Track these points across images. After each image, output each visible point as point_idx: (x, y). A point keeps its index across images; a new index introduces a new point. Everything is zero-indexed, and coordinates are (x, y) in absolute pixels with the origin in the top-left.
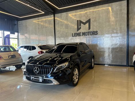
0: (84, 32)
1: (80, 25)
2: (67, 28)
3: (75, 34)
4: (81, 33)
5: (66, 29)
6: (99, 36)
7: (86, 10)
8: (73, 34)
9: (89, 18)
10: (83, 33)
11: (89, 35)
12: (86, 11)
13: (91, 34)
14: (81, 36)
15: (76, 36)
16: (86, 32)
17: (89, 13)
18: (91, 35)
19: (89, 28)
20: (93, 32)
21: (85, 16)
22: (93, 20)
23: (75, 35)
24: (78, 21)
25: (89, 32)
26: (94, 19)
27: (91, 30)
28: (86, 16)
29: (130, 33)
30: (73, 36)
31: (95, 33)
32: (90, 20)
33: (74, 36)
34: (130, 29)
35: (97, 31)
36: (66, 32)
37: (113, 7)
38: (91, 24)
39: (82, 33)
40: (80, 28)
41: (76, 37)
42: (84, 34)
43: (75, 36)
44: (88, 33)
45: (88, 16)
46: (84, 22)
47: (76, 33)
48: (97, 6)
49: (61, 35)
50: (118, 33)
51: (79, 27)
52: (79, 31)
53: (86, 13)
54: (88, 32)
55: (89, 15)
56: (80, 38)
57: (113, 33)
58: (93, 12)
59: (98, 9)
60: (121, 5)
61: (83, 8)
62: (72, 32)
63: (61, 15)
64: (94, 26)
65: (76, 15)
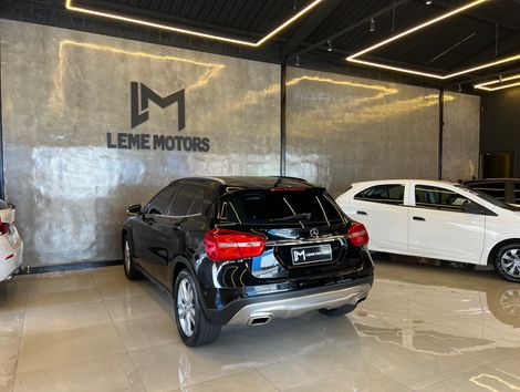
0: (162, 137)
1: (145, 105)
2: (79, 105)
3: (120, 135)
4: (148, 136)
5: (76, 110)
6: (215, 155)
7: (170, 55)
8: (109, 135)
9: (180, 86)
10: (155, 137)
11: (179, 149)
12: (167, 57)
13: (188, 146)
14: (148, 148)
15: (125, 147)
16: (169, 137)
17: (179, 69)
18: (187, 150)
19: (182, 125)
20: (195, 139)
21: (163, 73)
22: (195, 98)
24: (134, 85)
25: (182, 138)
26: (198, 95)
27: (188, 131)
28: (169, 74)
29: (288, 156)
30: (110, 146)
31: (202, 145)
32: (182, 92)
33: (114, 147)
35: (208, 140)
36: (75, 121)
37: (249, 73)
38: (187, 111)
39: (151, 139)
40: (145, 117)
41: (127, 151)
42: (161, 142)
43: (121, 146)
44: (176, 142)
45: (175, 78)
46: (163, 96)
47: (125, 135)
48: (205, 54)
49: (39, 130)
50: (264, 154)
51: (141, 113)
52: (139, 130)
53: (169, 64)
54: (176, 137)
55: (179, 77)
56: (145, 156)
57: (251, 151)
58: (194, 67)
59: (208, 62)
60: (268, 75)
61: (156, 42)
62: (107, 127)
63: (44, 33)
64: (197, 118)
65: (123, 59)
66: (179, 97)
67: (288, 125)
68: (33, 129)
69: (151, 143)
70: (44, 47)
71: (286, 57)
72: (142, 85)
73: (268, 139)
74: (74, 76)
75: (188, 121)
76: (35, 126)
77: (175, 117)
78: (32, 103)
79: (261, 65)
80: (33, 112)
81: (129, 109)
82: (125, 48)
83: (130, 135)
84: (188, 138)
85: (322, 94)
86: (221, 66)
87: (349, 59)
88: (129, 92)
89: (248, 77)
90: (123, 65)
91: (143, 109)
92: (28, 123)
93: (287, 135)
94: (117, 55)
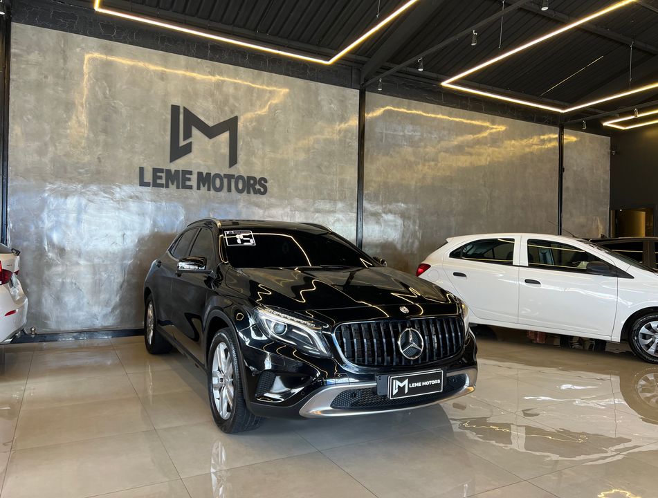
1: (188, 135)
2: (105, 131)
4: (190, 173)
6: (273, 200)
7: (221, 74)
8: (142, 169)
9: (232, 112)
10: (200, 174)
12: (218, 77)
16: (217, 175)
17: (231, 90)
18: (239, 191)
21: (212, 95)
22: (250, 128)
23: (155, 177)
24: (175, 109)
25: (233, 176)
26: (254, 123)
27: (241, 169)
28: (219, 97)
29: (366, 204)
31: (258, 187)
34: (365, 192)
35: (265, 181)
36: (99, 151)
37: (319, 99)
38: (240, 143)
39: (194, 177)
41: (164, 190)
45: (226, 102)
46: (210, 123)
48: (265, 74)
49: (53, 161)
50: (335, 200)
51: (182, 143)
52: (180, 164)
53: (219, 85)
54: (226, 176)
55: (231, 101)
57: (321, 196)
58: (250, 90)
59: (268, 85)
60: (343, 102)
61: (204, 57)
62: (139, 160)
63: (66, 42)
64: (253, 153)
65: (163, 76)
66: (231, 125)
67: (367, 165)
68: (46, 160)
69: (194, 182)
70: (65, 59)
71: (366, 80)
72: (185, 109)
73: (342, 182)
74: (100, 95)
75: (241, 156)
76: (50, 155)
77: (225, 150)
78: (47, 127)
79: (334, 89)
80: (47, 138)
81: (168, 138)
82: (165, 63)
83: (168, 171)
84: (241, 177)
85: (410, 127)
86: (285, 91)
87: (445, 84)
88: (169, 117)
89: (318, 104)
90: (161, 84)
91: (185, 139)
92: (41, 152)
93: (366, 178)
94: (155, 72)
